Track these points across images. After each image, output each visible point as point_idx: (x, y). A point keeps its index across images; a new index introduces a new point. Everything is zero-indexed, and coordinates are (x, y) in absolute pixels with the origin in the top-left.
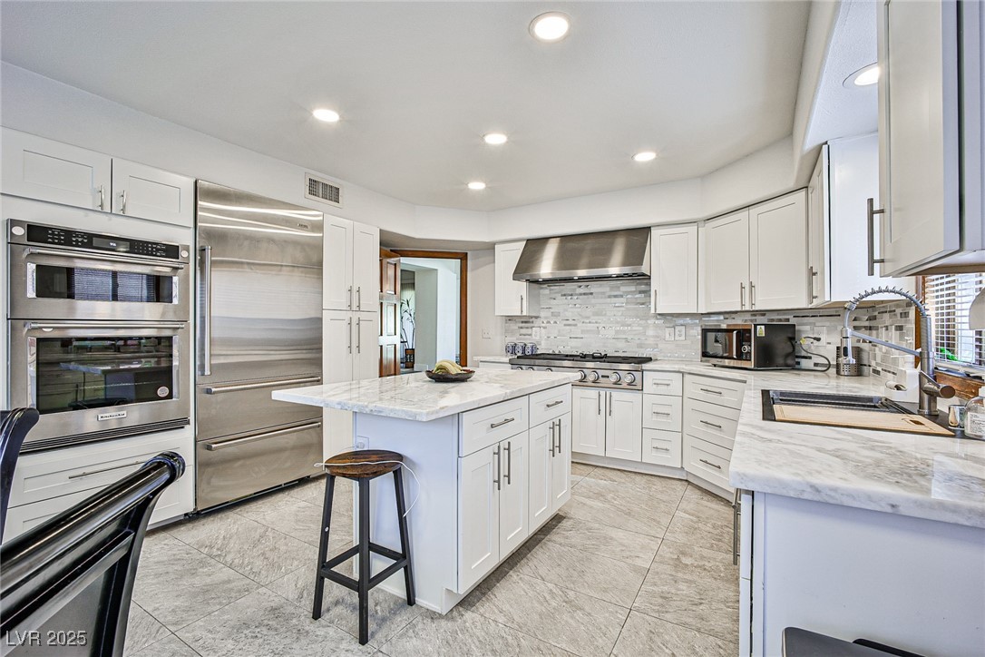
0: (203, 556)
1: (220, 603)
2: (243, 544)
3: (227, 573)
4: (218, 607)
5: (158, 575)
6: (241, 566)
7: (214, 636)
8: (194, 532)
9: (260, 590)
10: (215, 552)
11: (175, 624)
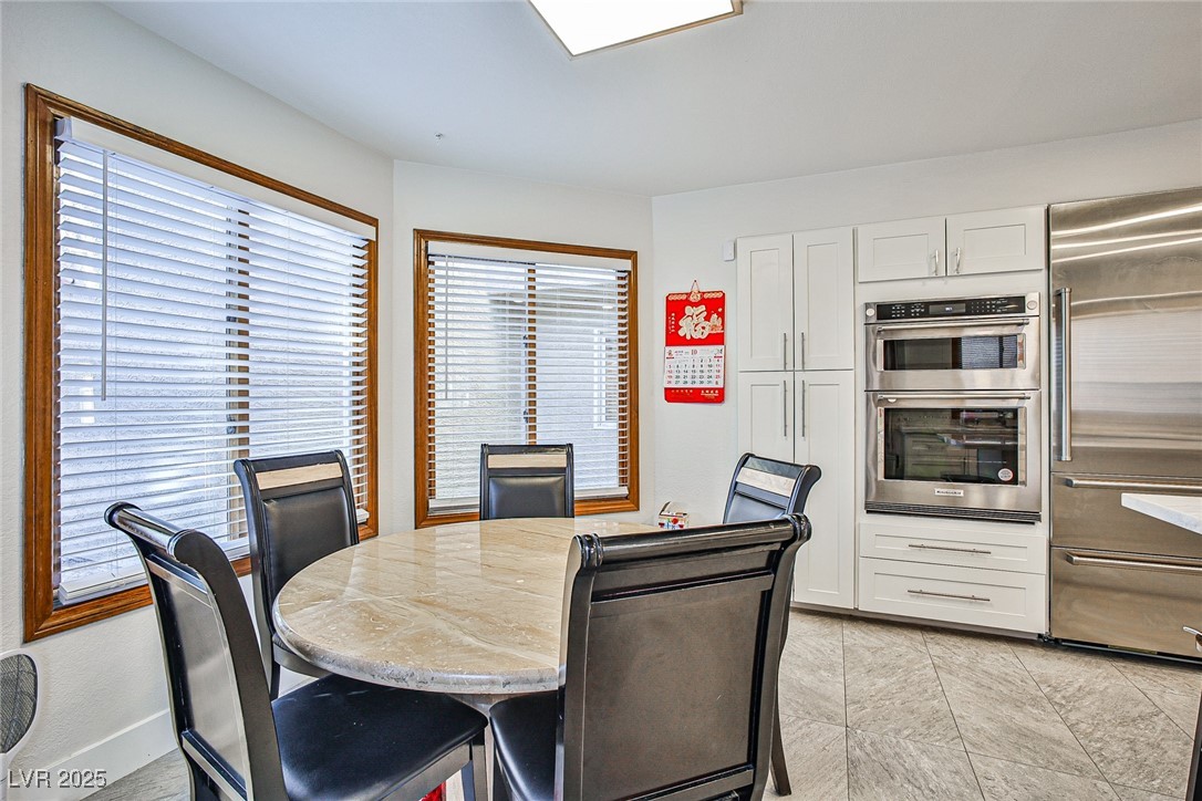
0: (1040, 693)
1: (1034, 760)
2: (1105, 710)
3: (1060, 731)
4: (1030, 762)
5: (979, 685)
6: (1087, 735)
7: (1008, 788)
8: (1043, 662)
9: (1100, 784)
10: (1058, 698)
11: (974, 745)
